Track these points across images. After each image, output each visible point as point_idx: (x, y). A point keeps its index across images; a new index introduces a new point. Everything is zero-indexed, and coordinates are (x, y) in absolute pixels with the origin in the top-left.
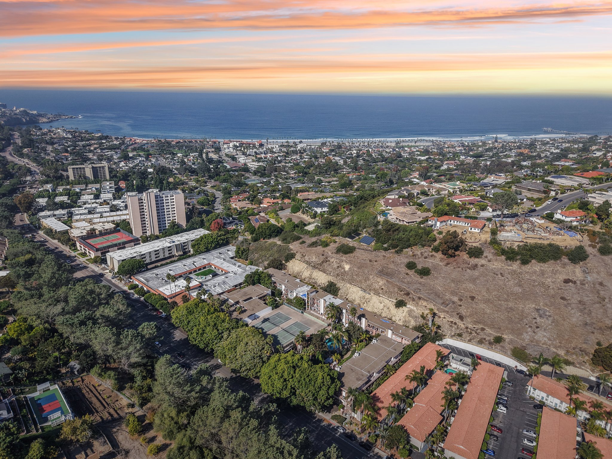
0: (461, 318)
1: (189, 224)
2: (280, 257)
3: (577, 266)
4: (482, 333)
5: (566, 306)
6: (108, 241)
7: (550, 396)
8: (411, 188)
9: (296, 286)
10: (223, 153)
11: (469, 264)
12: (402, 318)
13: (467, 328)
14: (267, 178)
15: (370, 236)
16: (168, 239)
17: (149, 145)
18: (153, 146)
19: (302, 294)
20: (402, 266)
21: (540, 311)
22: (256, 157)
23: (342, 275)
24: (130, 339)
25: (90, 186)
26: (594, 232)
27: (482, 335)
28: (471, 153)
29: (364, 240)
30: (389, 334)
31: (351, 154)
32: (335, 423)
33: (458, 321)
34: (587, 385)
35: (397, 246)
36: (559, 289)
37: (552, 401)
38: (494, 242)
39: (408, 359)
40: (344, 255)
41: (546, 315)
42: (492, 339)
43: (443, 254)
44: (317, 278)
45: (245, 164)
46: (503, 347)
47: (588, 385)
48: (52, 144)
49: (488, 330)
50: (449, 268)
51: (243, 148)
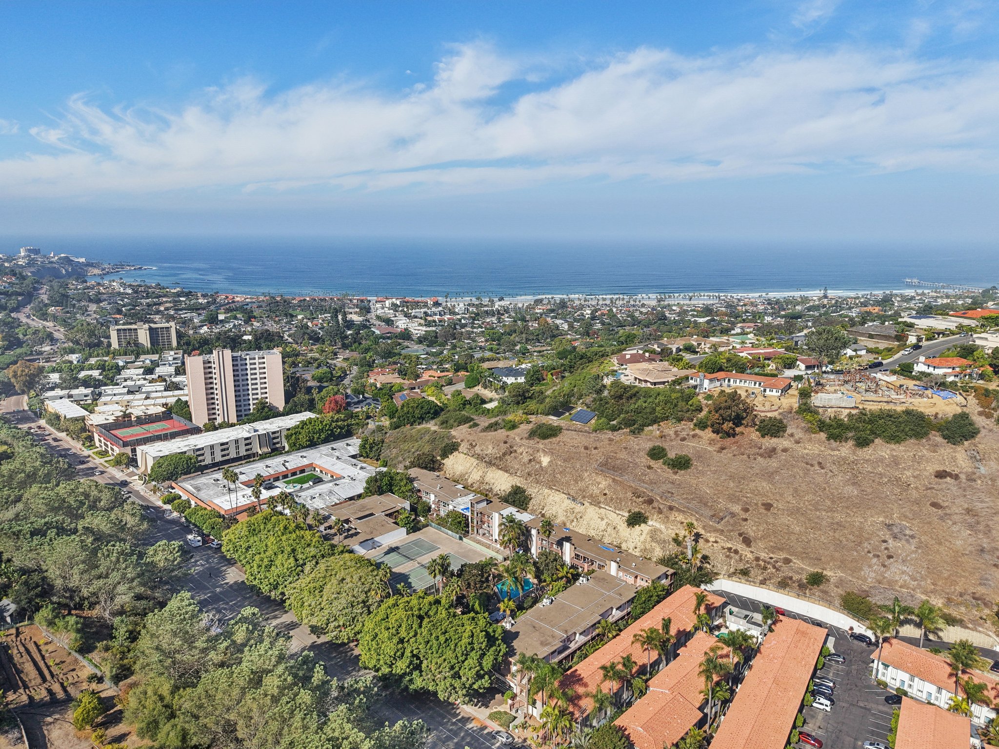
0: (747, 541)
1: (289, 405)
2: (434, 449)
3: (959, 448)
4: (785, 568)
5: (941, 518)
6: (149, 432)
7: (916, 679)
8: (667, 342)
9: (455, 495)
10: (372, 316)
11: (760, 448)
12: (639, 544)
13: (757, 559)
14: (438, 348)
15: (589, 410)
16: (247, 427)
17: (255, 305)
18: (261, 306)
19: (463, 507)
20: (642, 453)
21: (894, 528)
22: (426, 320)
23: (536, 474)
24: (114, 559)
25: (142, 357)
26: (987, 390)
27: (786, 571)
28: (783, 313)
29: (578, 417)
30: (613, 569)
31: (582, 314)
32: (494, 726)
33: (741, 547)
34: (990, 661)
35: (634, 422)
36: (927, 489)
37: (921, 689)
38: (806, 409)
39: (643, 613)
40: (543, 441)
41: (905, 535)
42: (804, 578)
43: (713, 432)
44: (493, 481)
45: (406, 329)
46: (825, 592)
47: (992, 662)
48: (98, 301)
49: (797, 563)
50: (726, 455)
51: (406, 308)
